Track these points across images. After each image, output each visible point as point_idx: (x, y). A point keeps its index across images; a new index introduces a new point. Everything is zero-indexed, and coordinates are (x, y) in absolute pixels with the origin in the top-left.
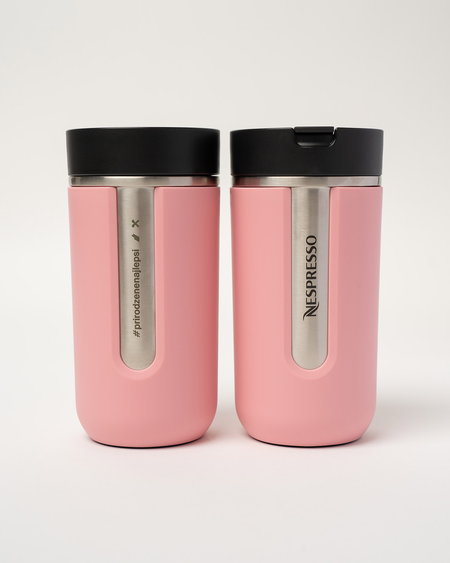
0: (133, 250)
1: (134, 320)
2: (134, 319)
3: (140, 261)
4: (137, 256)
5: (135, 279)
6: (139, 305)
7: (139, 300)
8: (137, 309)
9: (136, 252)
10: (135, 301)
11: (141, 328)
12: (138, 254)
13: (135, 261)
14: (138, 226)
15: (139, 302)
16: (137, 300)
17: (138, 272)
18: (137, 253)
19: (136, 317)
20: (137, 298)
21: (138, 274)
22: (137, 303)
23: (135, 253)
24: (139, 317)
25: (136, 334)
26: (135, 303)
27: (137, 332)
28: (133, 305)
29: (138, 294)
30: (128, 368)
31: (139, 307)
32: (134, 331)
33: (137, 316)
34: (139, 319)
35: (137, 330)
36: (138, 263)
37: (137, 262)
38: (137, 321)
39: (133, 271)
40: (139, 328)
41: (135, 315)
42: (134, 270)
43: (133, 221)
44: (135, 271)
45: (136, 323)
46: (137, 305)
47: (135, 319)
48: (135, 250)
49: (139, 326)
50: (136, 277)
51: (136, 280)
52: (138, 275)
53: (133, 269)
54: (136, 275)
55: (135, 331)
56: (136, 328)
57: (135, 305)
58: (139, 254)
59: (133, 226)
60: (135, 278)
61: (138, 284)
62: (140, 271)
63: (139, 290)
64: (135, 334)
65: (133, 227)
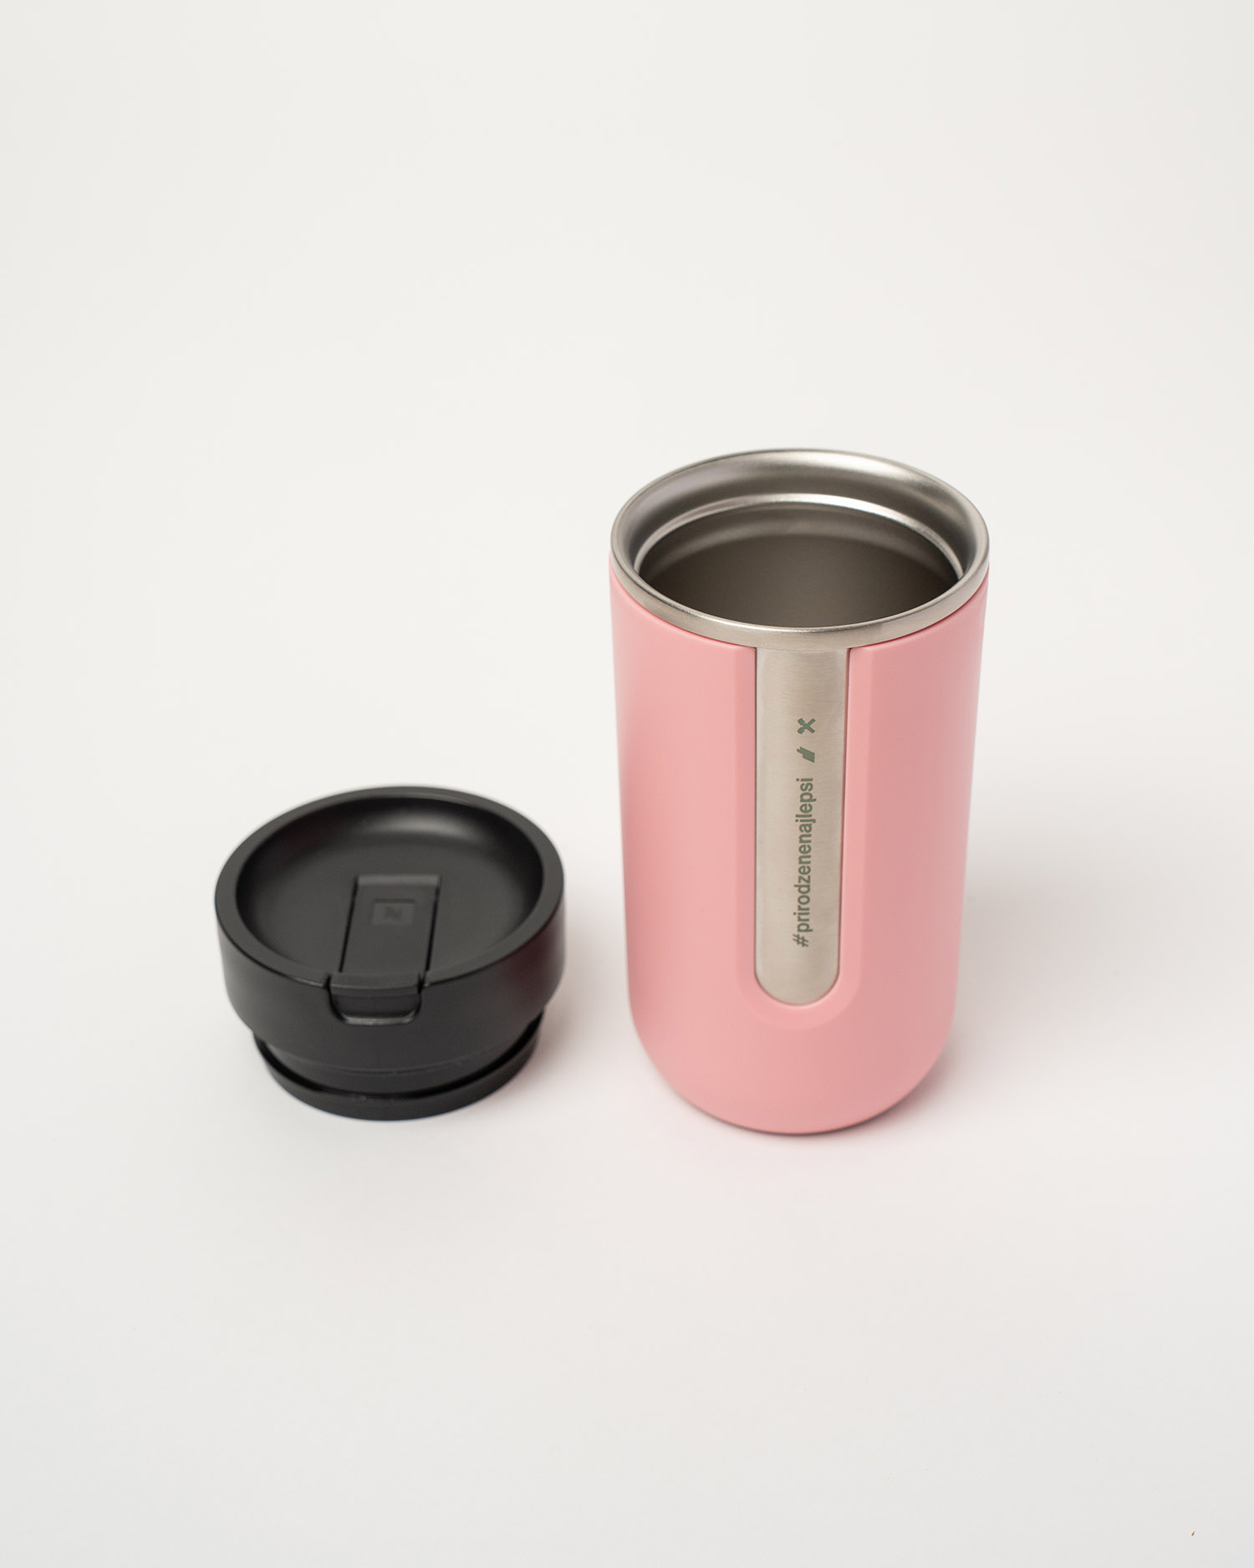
0: (798, 780)
1: (797, 915)
2: (795, 914)
3: (815, 800)
4: (807, 791)
5: (801, 837)
6: (808, 887)
7: (809, 877)
8: (804, 895)
9: (805, 783)
10: (800, 878)
11: (811, 930)
12: (809, 787)
13: (802, 800)
14: (813, 731)
15: (808, 881)
16: (806, 877)
17: (809, 823)
18: (808, 784)
19: (800, 908)
20: (804, 873)
21: (810, 826)
22: (803, 883)
23: (803, 784)
24: (808, 909)
25: (801, 941)
26: (800, 882)
27: (803, 938)
28: (796, 886)
29: (806, 865)
30: (775, 1003)
31: (809, 890)
32: (794, 935)
33: (803, 906)
34: (808, 914)
35: (801, 934)
36: (810, 805)
37: (808, 803)
38: (802, 917)
39: (797, 821)
40: (807, 930)
41: (799, 907)
42: (799, 819)
43: (801, 721)
44: (801, 821)
45: (799, 919)
46: (804, 886)
47: (799, 914)
48: (802, 780)
49: (808, 926)
50: (805, 833)
51: (804, 839)
52: (808, 828)
53: (797, 816)
54: (803, 828)
55: (798, 936)
56: (799, 930)
57: (800, 887)
58: (812, 785)
59: (800, 731)
60: (802, 833)
61: (809, 847)
62: (814, 821)
63: (809, 857)
64: (798, 943)
65: (801, 733)
